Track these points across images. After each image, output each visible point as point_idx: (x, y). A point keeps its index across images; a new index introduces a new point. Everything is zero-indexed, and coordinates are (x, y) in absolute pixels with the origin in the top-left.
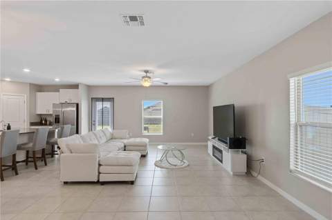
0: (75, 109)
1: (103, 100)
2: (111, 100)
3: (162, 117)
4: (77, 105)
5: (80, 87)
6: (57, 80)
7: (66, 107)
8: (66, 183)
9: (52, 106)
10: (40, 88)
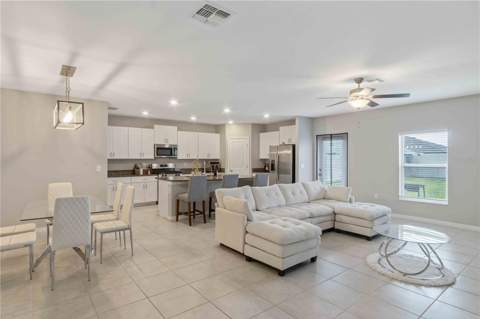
0: (290, 152)
1: (331, 137)
2: (344, 136)
3: (446, 165)
4: (294, 146)
5: (297, 121)
6: (267, 116)
7: (282, 150)
8: (222, 245)
9: (268, 148)
10: (263, 128)
